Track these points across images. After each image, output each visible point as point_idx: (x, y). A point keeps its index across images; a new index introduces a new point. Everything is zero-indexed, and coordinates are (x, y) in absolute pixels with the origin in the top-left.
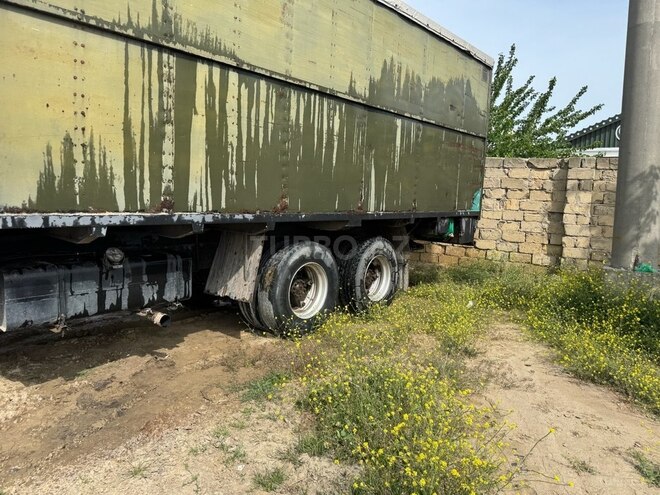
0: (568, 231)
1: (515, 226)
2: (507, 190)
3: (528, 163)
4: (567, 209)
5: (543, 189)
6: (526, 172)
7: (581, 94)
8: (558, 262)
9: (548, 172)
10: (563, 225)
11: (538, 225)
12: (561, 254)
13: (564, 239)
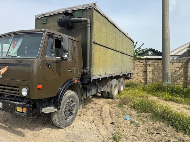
0: (148, 75)
1: (137, 74)
2: (134, 67)
3: (138, 61)
4: (148, 71)
5: (142, 67)
6: (138, 63)
7: (142, 45)
8: (146, 82)
9: (143, 63)
10: (147, 74)
11: (141, 74)
12: (147, 80)
13: (147, 77)
